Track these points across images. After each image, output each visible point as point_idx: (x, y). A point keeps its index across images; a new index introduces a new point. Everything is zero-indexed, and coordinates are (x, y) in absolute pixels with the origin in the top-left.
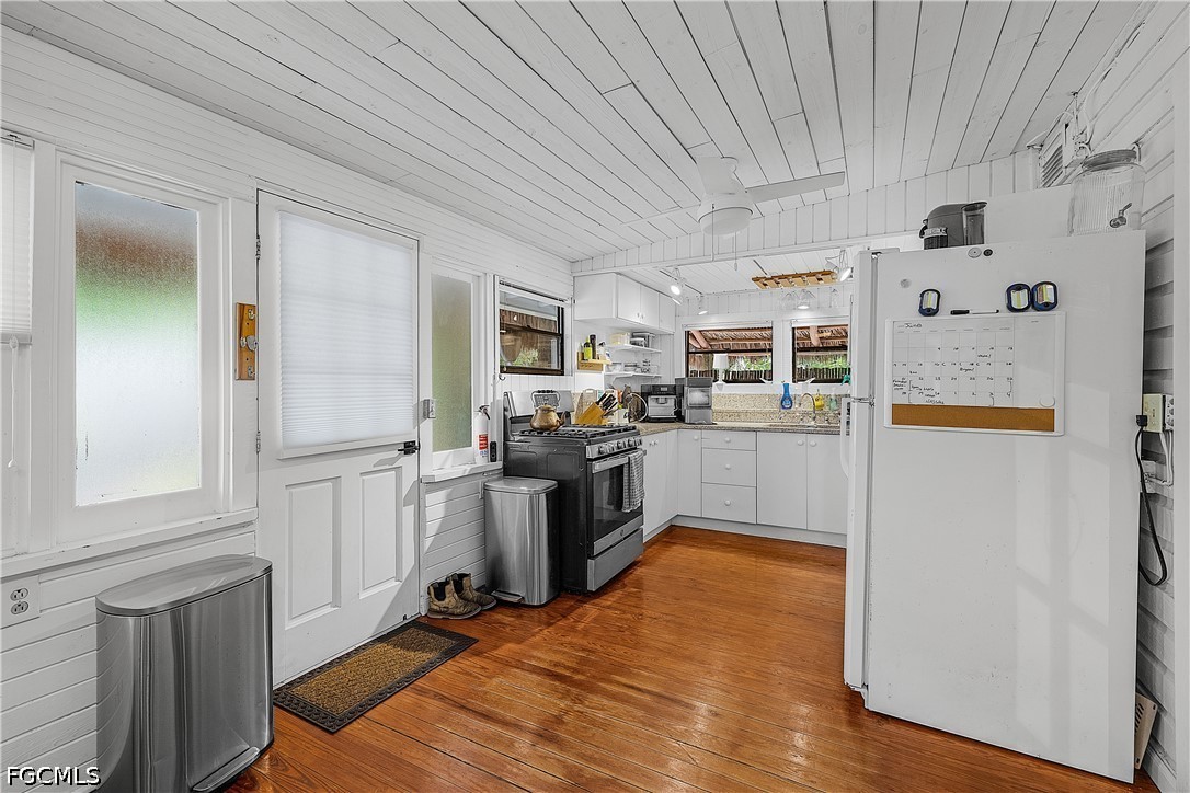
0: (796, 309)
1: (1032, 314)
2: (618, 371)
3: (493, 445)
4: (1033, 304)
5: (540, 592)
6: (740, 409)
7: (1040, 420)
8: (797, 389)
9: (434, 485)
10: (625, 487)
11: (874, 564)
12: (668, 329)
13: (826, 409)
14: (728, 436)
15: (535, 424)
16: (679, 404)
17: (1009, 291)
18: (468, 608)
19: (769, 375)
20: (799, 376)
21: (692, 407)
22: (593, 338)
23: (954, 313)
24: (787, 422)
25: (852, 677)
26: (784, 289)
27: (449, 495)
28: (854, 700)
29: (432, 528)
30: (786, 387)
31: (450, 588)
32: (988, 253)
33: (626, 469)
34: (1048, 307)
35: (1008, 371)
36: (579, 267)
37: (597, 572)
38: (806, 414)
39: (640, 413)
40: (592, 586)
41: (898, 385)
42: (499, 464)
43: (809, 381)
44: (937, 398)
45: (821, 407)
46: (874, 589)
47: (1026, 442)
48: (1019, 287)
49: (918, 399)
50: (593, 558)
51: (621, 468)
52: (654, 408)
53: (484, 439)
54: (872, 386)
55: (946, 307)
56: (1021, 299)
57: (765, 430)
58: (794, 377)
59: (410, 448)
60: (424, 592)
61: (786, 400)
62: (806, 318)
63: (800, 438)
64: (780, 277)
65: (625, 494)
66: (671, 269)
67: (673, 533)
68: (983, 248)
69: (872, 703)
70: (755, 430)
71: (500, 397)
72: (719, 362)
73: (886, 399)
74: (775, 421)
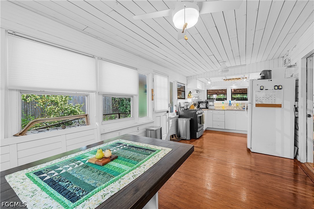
0: (232, 85)
1: (278, 90)
2: (194, 98)
3: (177, 112)
4: (278, 88)
5: (188, 138)
6: (220, 106)
7: (279, 106)
8: (232, 102)
9: (171, 118)
10: (202, 120)
11: (252, 129)
12: (204, 89)
13: (239, 106)
14: (218, 111)
15: (185, 108)
16: (206, 105)
17: (274, 86)
18: (178, 139)
19: (226, 99)
20: (233, 99)
21: (210, 106)
22: (190, 92)
23: (266, 90)
24: (230, 108)
25: (249, 147)
26: (230, 81)
27: (172, 120)
28: (249, 150)
29: (170, 126)
30: (230, 101)
31: (174, 136)
32: (271, 80)
33: (202, 117)
34: (280, 89)
35: (274, 99)
36: (188, 78)
37: (198, 135)
38: (235, 107)
39: (199, 107)
40: (197, 137)
41: (256, 101)
42: (178, 116)
43: (235, 100)
44: (263, 103)
45: (238, 106)
46: (252, 133)
47: (277, 109)
48: (276, 86)
49: (260, 103)
50: (198, 132)
51: (201, 117)
52: (201, 106)
53: (176, 111)
54: (252, 101)
55: (264, 89)
56: (276, 88)
57: (226, 110)
58: (232, 99)
59: (168, 112)
60: (169, 137)
61: (230, 104)
62: (235, 87)
63: (234, 112)
64: (230, 79)
65: (202, 122)
66: (208, 79)
67: (207, 131)
68: (271, 79)
69: (252, 150)
70: (224, 110)
71: (178, 103)
72: (215, 96)
73: (254, 103)
74: (228, 108)
